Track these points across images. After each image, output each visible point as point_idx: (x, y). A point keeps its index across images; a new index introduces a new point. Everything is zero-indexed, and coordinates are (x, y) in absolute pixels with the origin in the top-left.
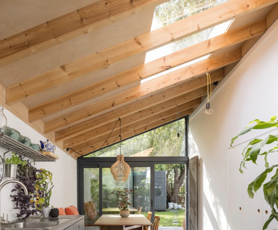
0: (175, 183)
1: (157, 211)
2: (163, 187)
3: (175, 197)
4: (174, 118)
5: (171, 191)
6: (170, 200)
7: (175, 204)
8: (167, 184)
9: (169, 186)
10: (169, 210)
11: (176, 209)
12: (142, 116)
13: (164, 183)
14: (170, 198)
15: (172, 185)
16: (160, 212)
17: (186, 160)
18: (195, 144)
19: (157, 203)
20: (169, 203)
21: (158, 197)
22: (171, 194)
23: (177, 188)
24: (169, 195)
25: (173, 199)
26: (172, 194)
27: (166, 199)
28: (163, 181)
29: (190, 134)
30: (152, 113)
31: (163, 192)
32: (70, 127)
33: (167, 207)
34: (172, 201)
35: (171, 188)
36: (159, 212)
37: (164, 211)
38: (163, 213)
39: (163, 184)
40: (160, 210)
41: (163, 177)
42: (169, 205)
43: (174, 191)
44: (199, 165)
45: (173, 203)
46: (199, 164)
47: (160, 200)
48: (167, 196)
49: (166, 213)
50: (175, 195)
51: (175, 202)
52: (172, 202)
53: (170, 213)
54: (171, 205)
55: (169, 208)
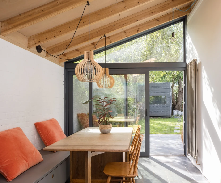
0: (179, 94)
1: (163, 118)
2: (168, 96)
3: (179, 105)
4: (170, 19)
5: (176, 100)
6: (175, 107)
7: (179, 111)
8: (173, 94)
9: (174, 96)
10: (174, 117)
11: (179, 115)
12: (126, 7)
13: (169, 92)
14: (175, 106)
15: (176, 95)
16: (166, 118)
17: (184, 66)
18: (194, 48)
19: (163, 110)
20: (174, 110)
21: (164, 105)
22: (175, 103)
23: (181, 97)
24: (174, 104)
25: (177, 107)
26: (177, 103)
27: (171, 107)
28: (168, 91)
29: (188, 37)
30: (139, 2)
31: (168, 101)
32: (20, 15)
33: (172, 114)
34: (177, 108)
35: (176, 97)
36: (164, 118)
37: (169, 117)
38: (168, 119)
39: (168, 94)
40: (166, 117)
41: (168, 87)
42: (174, 112)
43: (178, 100)
44: (197, 71)
45: (178, 111)
46: (197, 69)
47: (165, 108)
48: (172, 104)
49: (170, 119)
50: (179, 104)
51: (179, 109)
52: (176, 110)
53: (174, 119)
54: (175, 112)
55: (174, 115)
